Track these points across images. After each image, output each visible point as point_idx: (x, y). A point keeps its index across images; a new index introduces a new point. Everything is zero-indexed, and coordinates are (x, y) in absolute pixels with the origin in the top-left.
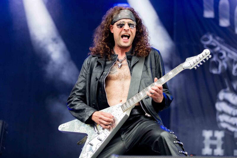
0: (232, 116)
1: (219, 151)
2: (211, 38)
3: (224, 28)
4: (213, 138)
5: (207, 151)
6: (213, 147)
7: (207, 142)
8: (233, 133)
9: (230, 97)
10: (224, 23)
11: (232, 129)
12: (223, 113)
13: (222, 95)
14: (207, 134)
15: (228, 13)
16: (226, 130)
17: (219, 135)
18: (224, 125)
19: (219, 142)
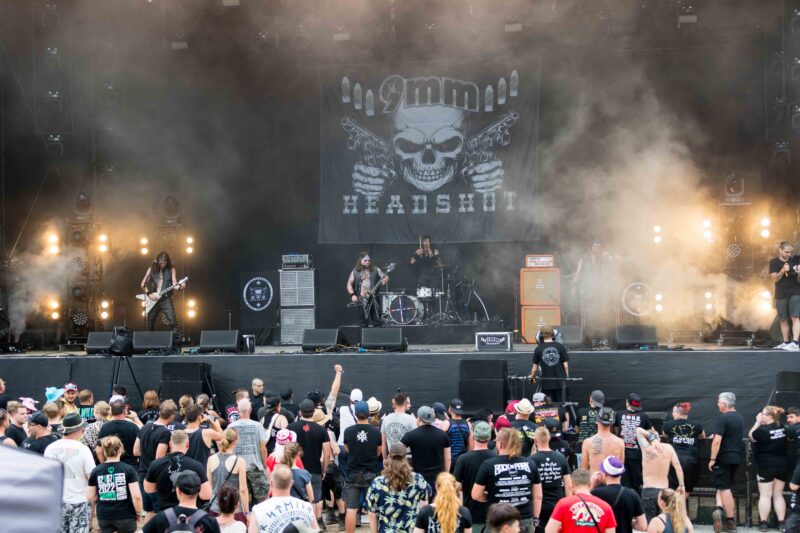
0: (364, 183)
1: (355, 211)
2: (348, 120)
3: (357, 111)
4: (351, 201)
5: (346, 211)
6: (351, 208)
7: (347, 204)
8: (364, 196)
9: (362, 168)
10: (358, 107)
11: (364, 193)
12: (357, 181)
13: (356, 167)
14: (347, 198)
15: (361, 100)
16: (360, 194)
17: (355, 198)
18: (358, 191)
19: (354, 204)
